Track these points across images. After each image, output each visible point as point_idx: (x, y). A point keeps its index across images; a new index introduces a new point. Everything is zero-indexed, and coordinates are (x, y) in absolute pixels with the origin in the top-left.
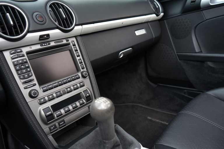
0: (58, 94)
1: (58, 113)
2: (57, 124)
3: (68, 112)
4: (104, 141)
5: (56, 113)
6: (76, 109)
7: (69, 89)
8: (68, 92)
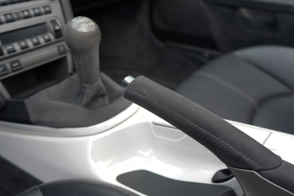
0: (9, 17)
1: (10, 47)
2: (8, 66)
3: (25, 50)
4: (84, 85)
5: (6, 47)
6: (38, 46)
7: (26, 13)
8: (26, 18)
